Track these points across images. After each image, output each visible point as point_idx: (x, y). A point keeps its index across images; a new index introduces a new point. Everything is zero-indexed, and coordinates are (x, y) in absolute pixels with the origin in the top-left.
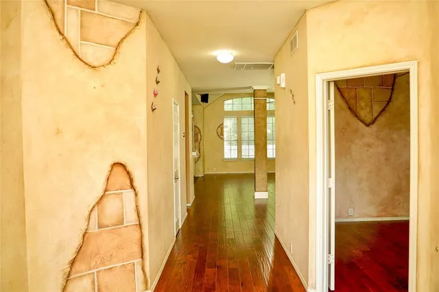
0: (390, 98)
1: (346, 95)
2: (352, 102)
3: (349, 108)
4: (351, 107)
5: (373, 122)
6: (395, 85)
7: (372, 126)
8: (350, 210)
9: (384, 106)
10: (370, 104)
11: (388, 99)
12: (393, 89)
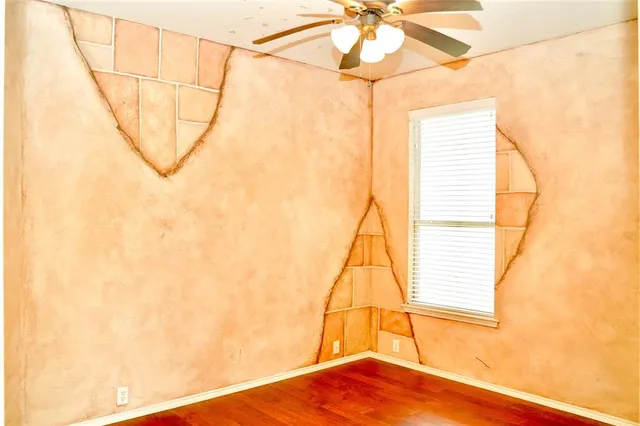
0: (215, 116)
1: (112, 92)
2: (127, 113)
3: (119, 127)
4: (124, 125)
5: (176, 168)
6: (226, 87)
7: (173, 177)
8: (120, 390)
9: (201, 131)
10: (169, 123)
11: (209, 117)
12: (220, 96)
